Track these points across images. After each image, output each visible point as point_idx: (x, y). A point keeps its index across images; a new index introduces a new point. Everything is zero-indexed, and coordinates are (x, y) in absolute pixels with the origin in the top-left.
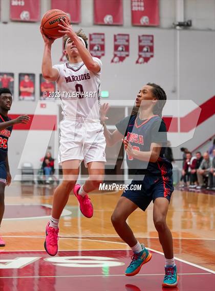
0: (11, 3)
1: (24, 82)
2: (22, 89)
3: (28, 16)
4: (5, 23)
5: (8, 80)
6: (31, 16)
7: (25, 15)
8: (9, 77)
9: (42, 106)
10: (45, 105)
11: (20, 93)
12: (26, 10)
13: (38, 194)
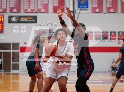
0: (107, 6)
1: (112, 35)
2: (111, 37)
3: (113, 11)
4: (105, 13)
5: (106, 34)
6: (114, 10)
7: (112, 10)
8: (106, 33)
9: (119, 43)
11: (111, 39)
12: (112, 8)
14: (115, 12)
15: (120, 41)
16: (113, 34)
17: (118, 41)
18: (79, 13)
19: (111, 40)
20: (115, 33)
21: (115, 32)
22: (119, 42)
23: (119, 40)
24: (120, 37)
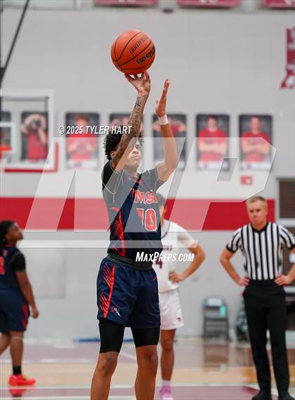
1: (207, 131)
4: (168, 11)
5: (175, 129)
8: (177, 123)
9: (244, 180)
10: (250, 178)
13: (238, 363)
14: (223, 4)
15: (249, 167)
16: (212, 126)
17: (241, 169)
18: (26, 8)
19: (201, 164)
20: (221, 123)
21: (225, 118)
22: (246, 173)
23: (244, 164)
24: (254, 144)
